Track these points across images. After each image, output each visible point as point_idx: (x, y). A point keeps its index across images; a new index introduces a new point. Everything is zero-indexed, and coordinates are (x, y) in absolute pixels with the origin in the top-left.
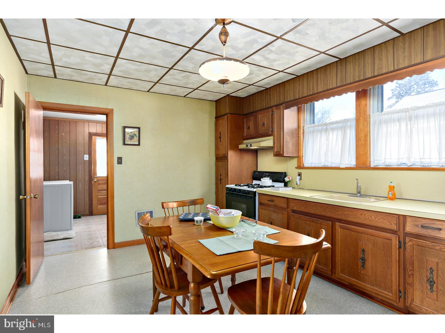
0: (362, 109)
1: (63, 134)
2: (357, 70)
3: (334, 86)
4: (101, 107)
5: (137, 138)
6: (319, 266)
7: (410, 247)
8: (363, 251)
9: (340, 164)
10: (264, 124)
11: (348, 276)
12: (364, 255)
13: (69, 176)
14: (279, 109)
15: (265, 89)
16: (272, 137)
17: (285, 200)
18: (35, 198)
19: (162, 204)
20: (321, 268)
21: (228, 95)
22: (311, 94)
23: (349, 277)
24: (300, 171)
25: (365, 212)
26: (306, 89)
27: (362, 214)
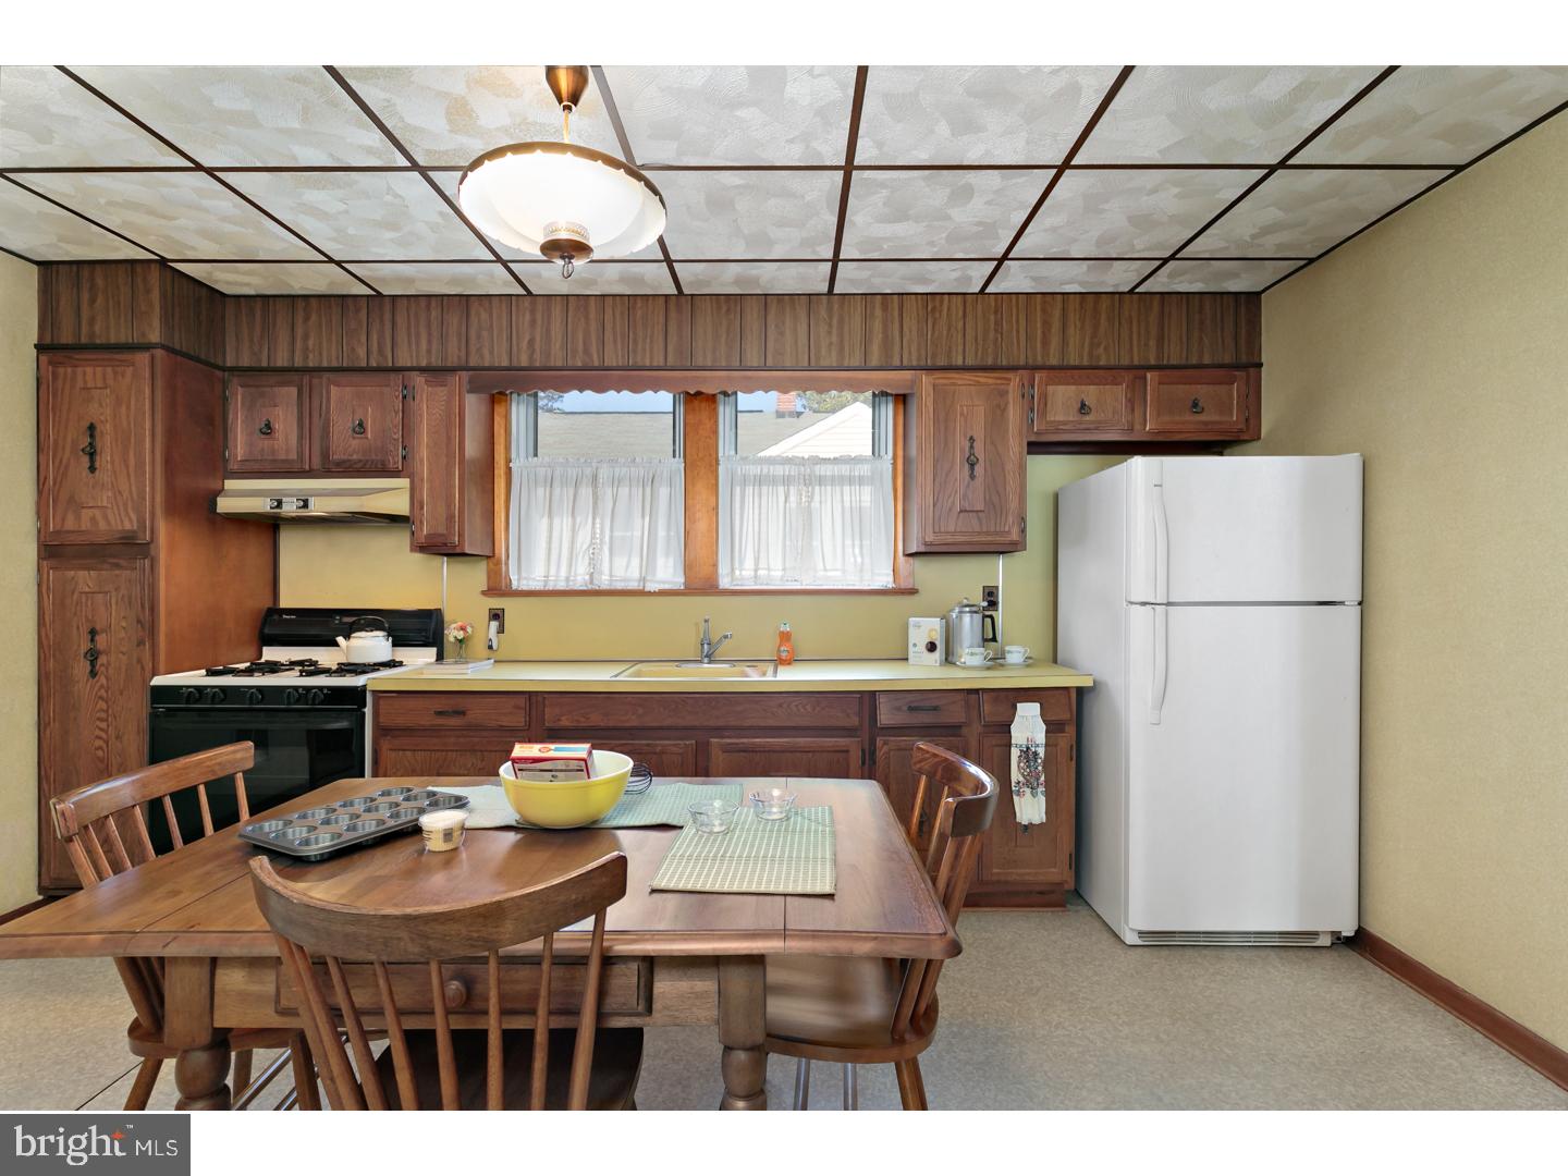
0: (703, 440)
9: (645, 579)
10: (361, 425)
14: (444, 386)
16: (404, 482)
17: (522, 700)
21: (163, 261)
22: (580, 364)
24: (496, 603)
26: (558, 346)
27: (781, 706)
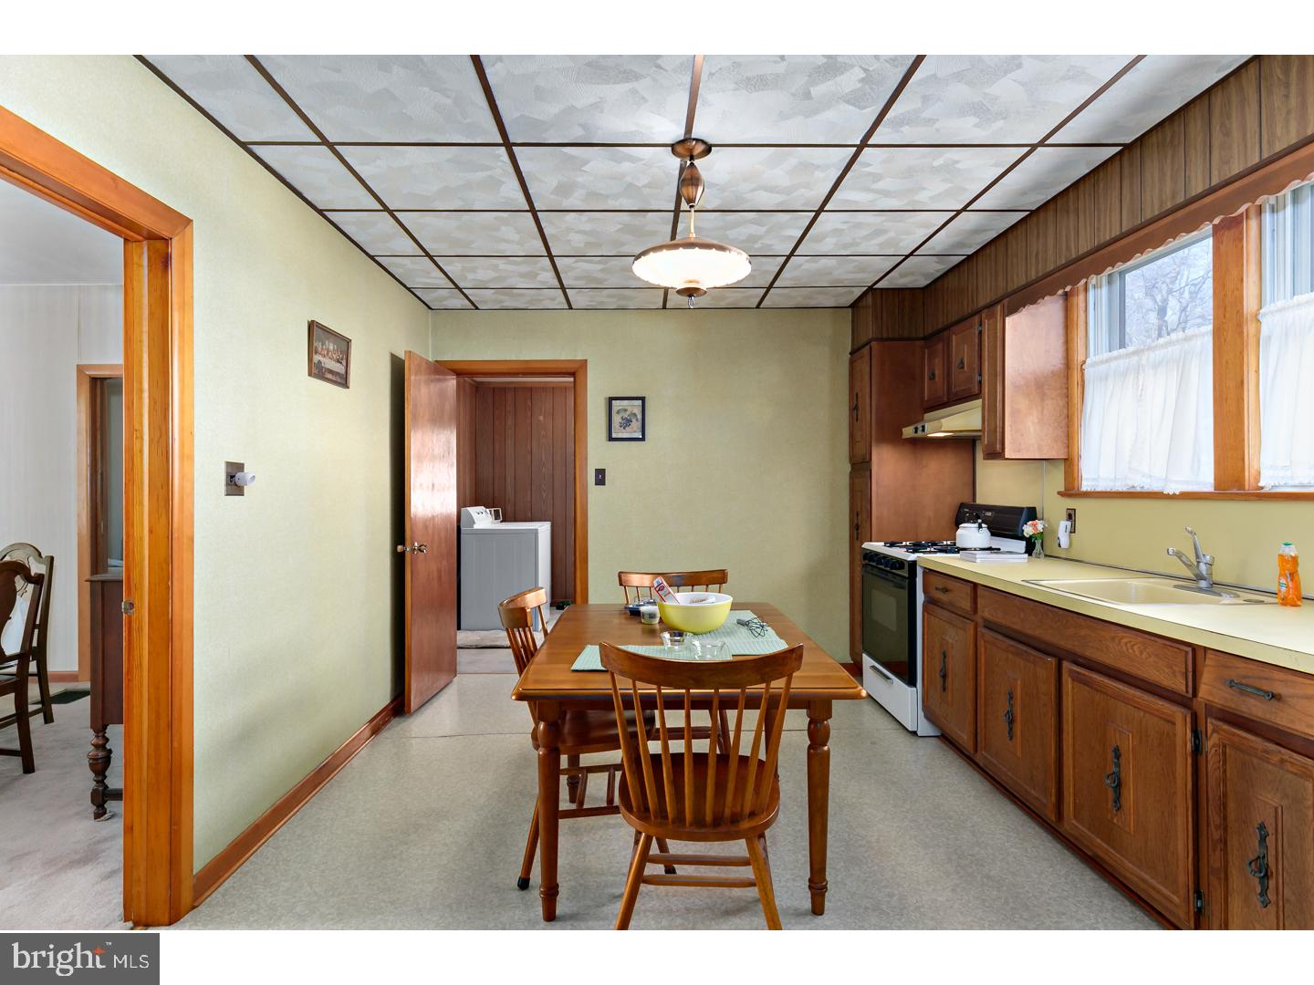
0: (1229, 293)
1: (541, 418)
2: (1169, 174)
3: (1116, 233)
4: (563, 358)
5: (640, 424)
6: (1033, 792)
7: (1214, 749)
8: (1117, 754)
9: (1166, 480)
10: (962, 362)
11: (1089, 829)
12: (1118, 765)
13: (551, 512)
14: (992, 316)
15: (964, 260)
16: (979, 402)
17: (968, 589)
18: (420, 550)
19: (620, 575)
20: (1036, 798)
21: (871, 288)
22: (1063, 261)
23: (1090, 834)
24: (1071, 503)
25: (1121, 633)
26: (1051, 250)
27: (1113, 639)
